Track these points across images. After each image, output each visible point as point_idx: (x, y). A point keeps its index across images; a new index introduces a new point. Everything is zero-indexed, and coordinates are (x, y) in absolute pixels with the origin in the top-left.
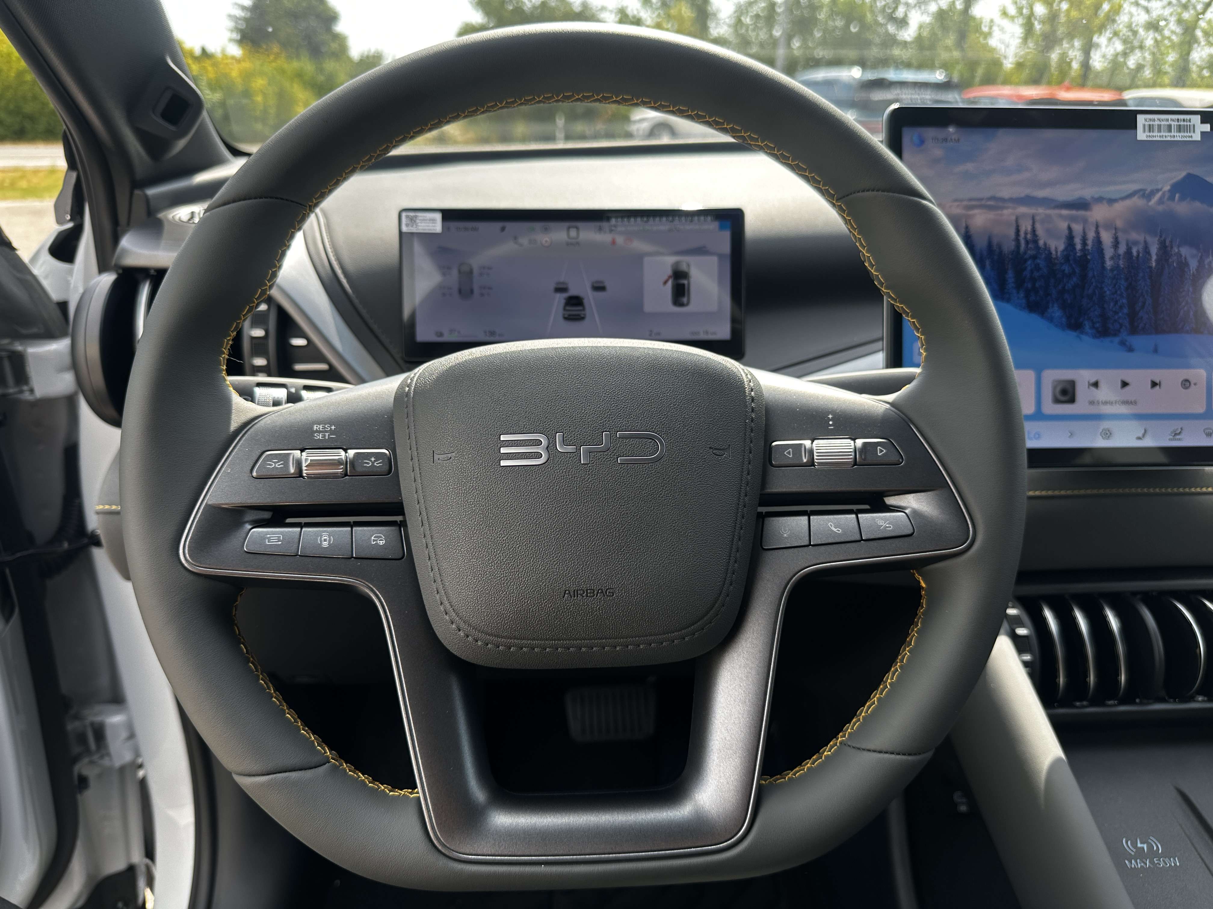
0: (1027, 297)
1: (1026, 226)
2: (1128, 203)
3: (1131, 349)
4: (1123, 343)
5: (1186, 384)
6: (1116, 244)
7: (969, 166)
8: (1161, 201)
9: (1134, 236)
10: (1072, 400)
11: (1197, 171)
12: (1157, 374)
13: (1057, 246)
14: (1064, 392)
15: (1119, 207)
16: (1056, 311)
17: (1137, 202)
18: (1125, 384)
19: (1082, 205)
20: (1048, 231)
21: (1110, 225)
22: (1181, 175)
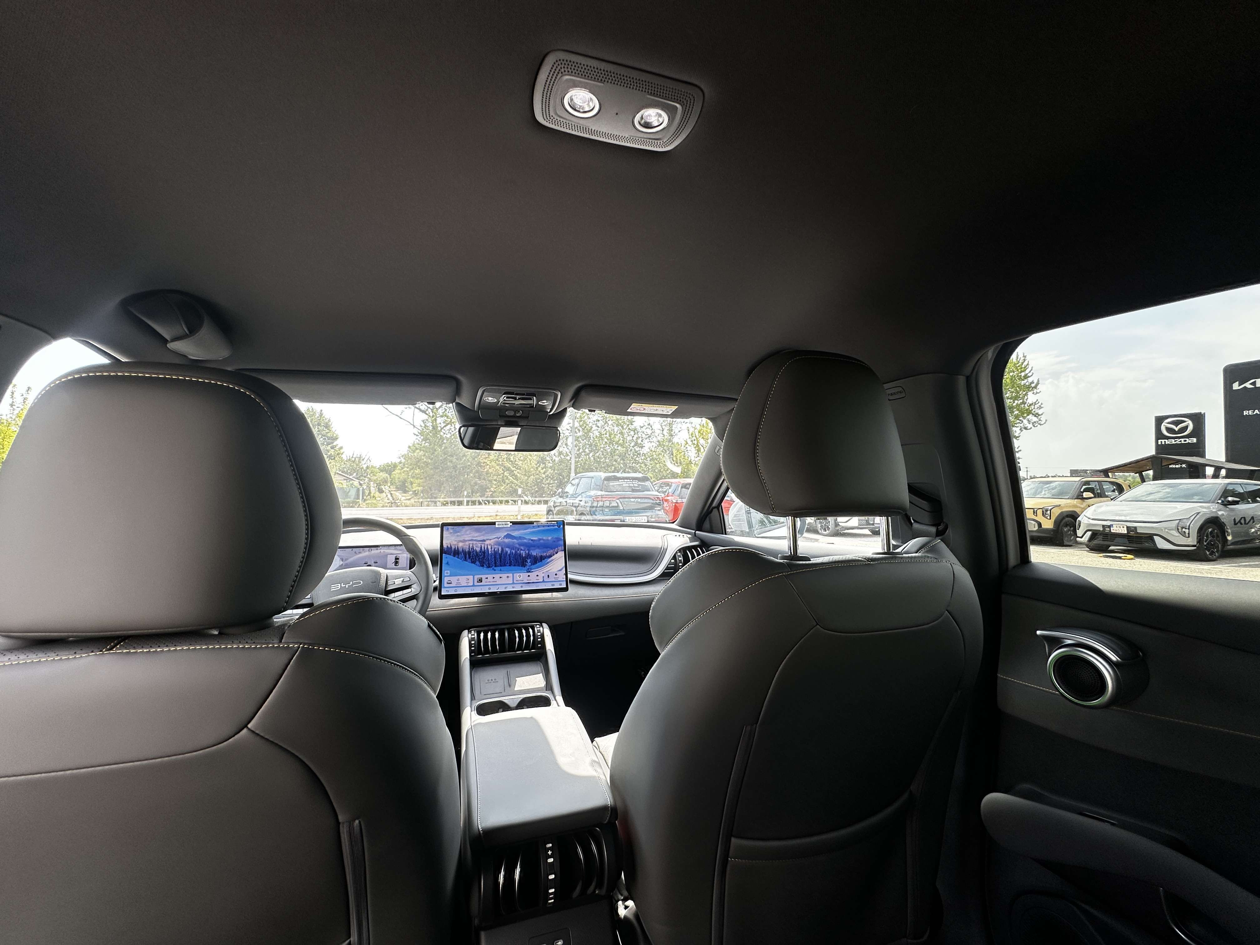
0: (471, 560)
1: (471, 546)
2: (494, 540)
3: (495, 570)
4: (493, 569)
5: (508, 577)
6: (491, 548)
7: (459, 534)
8: (501, 539)
9: (495, 546)
10: (482, 582)
11: (509, 533)
12: (501, 575)
13: (478, 549)
14: (479, 580)
15: (492, 541)
16: (478, 563)
17: (496, 539)
18: (494, 578)
19: (484, 541)
20: (476, 546)
21: (490, 545)
22: (506, 534)
